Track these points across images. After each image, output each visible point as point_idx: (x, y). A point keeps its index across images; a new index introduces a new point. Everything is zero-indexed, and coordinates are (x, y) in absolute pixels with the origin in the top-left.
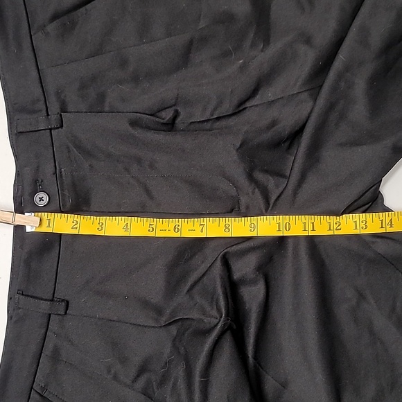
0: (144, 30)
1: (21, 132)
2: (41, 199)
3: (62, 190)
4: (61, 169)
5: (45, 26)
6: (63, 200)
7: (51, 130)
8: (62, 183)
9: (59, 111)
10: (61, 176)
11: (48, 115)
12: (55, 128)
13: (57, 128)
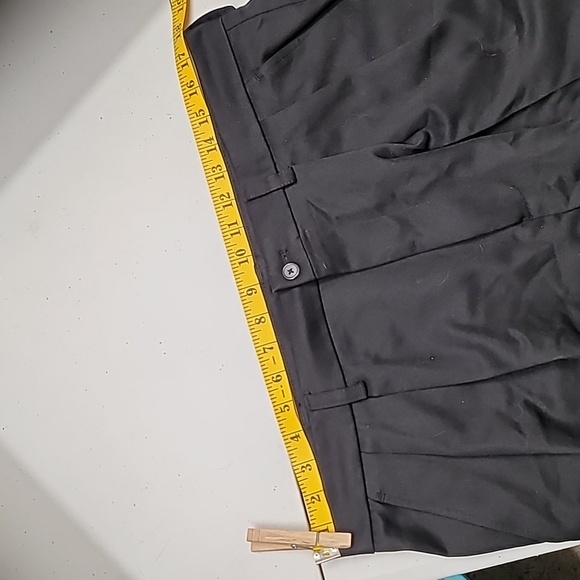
0: (370, 47)
1: (251, 200)
2: (291, 271)
3: (311, 254)
4: (304, 232)
5: (258, 69)
6: (316, 266)
7: (284, 188)
8: (309, 246)
9: (289, 163)
10: (306, 238)
11: (277, 172)
12: (289, 186)
13: (292, 184)
